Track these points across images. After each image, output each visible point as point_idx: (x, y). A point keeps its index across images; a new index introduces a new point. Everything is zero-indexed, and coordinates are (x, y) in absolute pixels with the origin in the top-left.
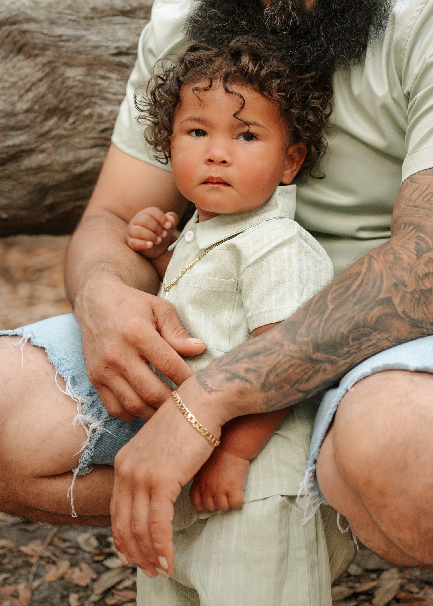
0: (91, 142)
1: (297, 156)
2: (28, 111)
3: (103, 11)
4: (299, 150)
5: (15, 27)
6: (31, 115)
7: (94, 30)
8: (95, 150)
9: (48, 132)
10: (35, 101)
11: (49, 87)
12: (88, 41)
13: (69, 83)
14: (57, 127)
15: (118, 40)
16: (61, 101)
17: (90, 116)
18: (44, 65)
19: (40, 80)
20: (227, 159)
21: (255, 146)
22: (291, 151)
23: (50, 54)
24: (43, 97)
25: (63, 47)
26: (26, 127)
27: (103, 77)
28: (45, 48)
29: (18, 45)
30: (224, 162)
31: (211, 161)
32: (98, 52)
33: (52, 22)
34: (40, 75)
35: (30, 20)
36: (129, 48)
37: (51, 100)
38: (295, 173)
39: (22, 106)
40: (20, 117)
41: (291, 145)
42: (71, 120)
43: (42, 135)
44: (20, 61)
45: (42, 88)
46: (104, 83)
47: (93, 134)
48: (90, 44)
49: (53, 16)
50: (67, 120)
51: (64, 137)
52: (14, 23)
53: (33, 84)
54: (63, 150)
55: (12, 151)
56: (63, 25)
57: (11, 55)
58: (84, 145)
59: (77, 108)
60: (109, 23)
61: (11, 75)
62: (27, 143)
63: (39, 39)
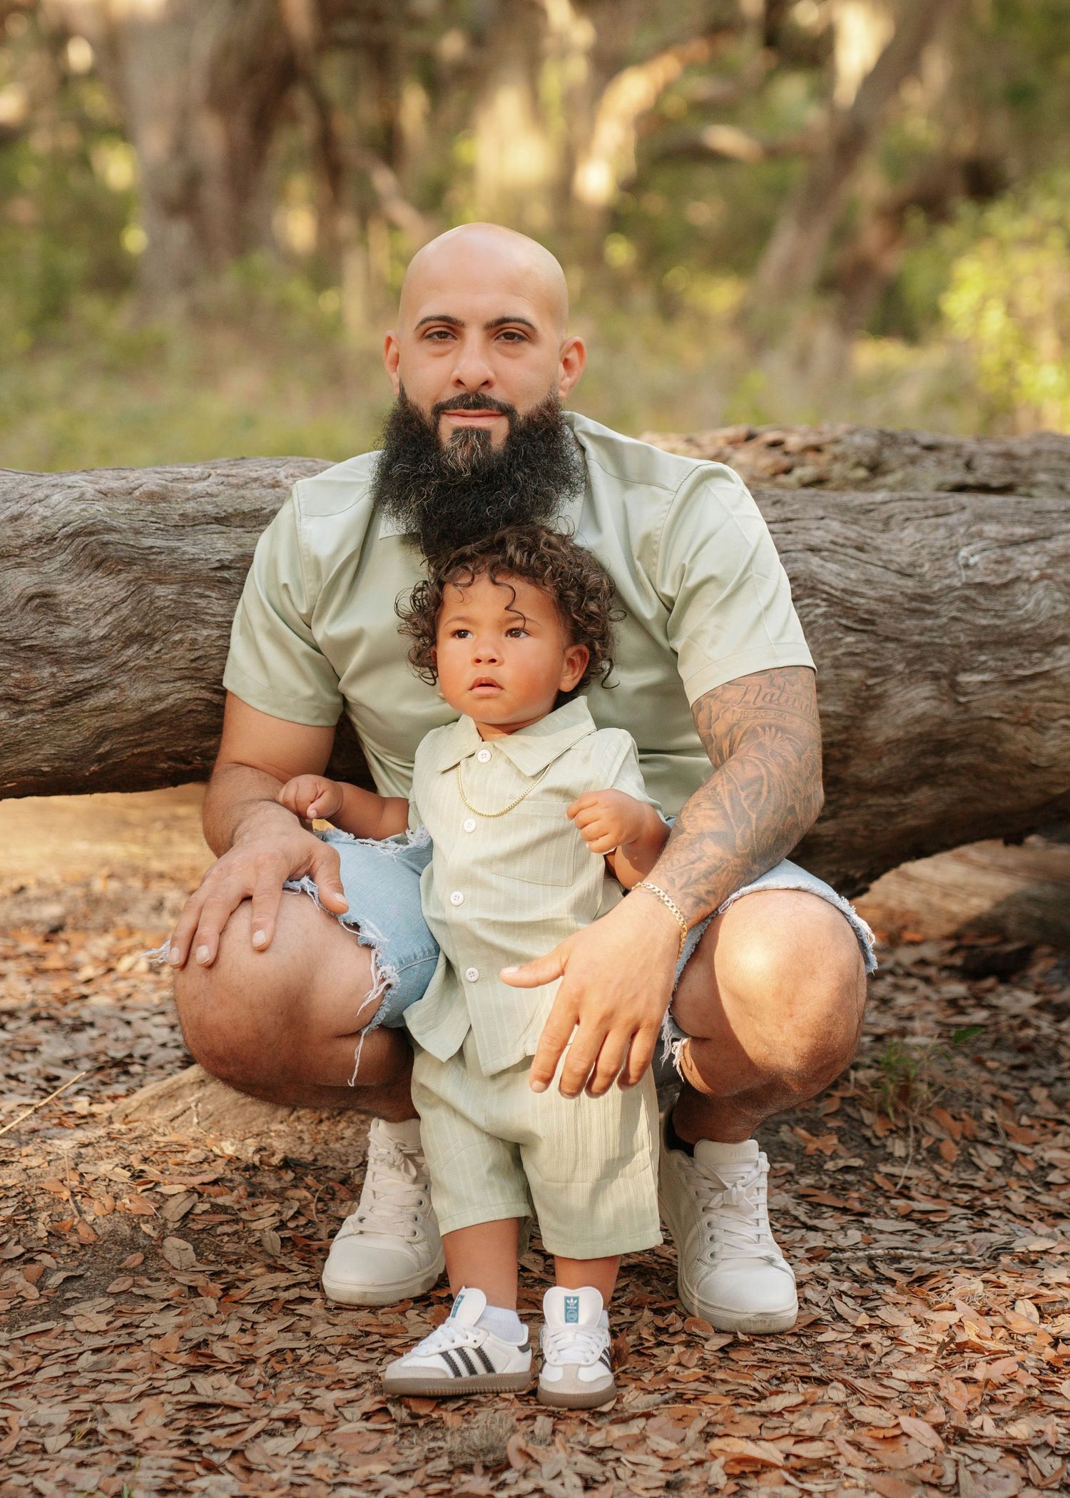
0: (176, 674)
1: (577, 659)
2: (104, 638)
3: (194, 519)
4: (580, 653)
5: (93, 538)
6: (108, 644)
7: (189, 540)
8: (179, 684)
9: (125, 663)
10: (114, 627)
11: (134, 609)
12: (184, 553)
13: (160, 603)
14: (137, 657)
15: (219, 552)
16: (147, 626)
17: (181, 641)
18: (129, 582)
19: (123, 600)
20: (495, 656)
21: (525, 643)
22: (570, 652)
23: (137, 570)
24: (124, 621)
25: (154, 560)
26: (100, 657)
27: (201, 596)
28: (131, 562)
29: (96, 560)
30: (493, 661)
31: (478, 661)
32: (197, 566)
33: (137, 532)
34: (123, 594)
35: (111, 529)
36: (231, 561)
37: (135, 625)
38: (577, 681)
39: (97, 632)
40: (94, 646)
41: (571, 645)
42: (156, 648)
43: (117, 667)
44: (97, 578)
45: (125, 610)
46: (202, 603)
47: (181, 664)
48: (187, 557)
49: (138, 525)
50: (150, 647)
51: (145, 668)
52: (91, 534)
53: (115, 606)
54: (140, 685)
55: (81, 687)
56: (150, 534)
57: (87, 572)
58: (166, 677)
59: (165, 633)
60: (205, 532)
61: (85, 596)
62: (100, 677)
63: (125, 552)
